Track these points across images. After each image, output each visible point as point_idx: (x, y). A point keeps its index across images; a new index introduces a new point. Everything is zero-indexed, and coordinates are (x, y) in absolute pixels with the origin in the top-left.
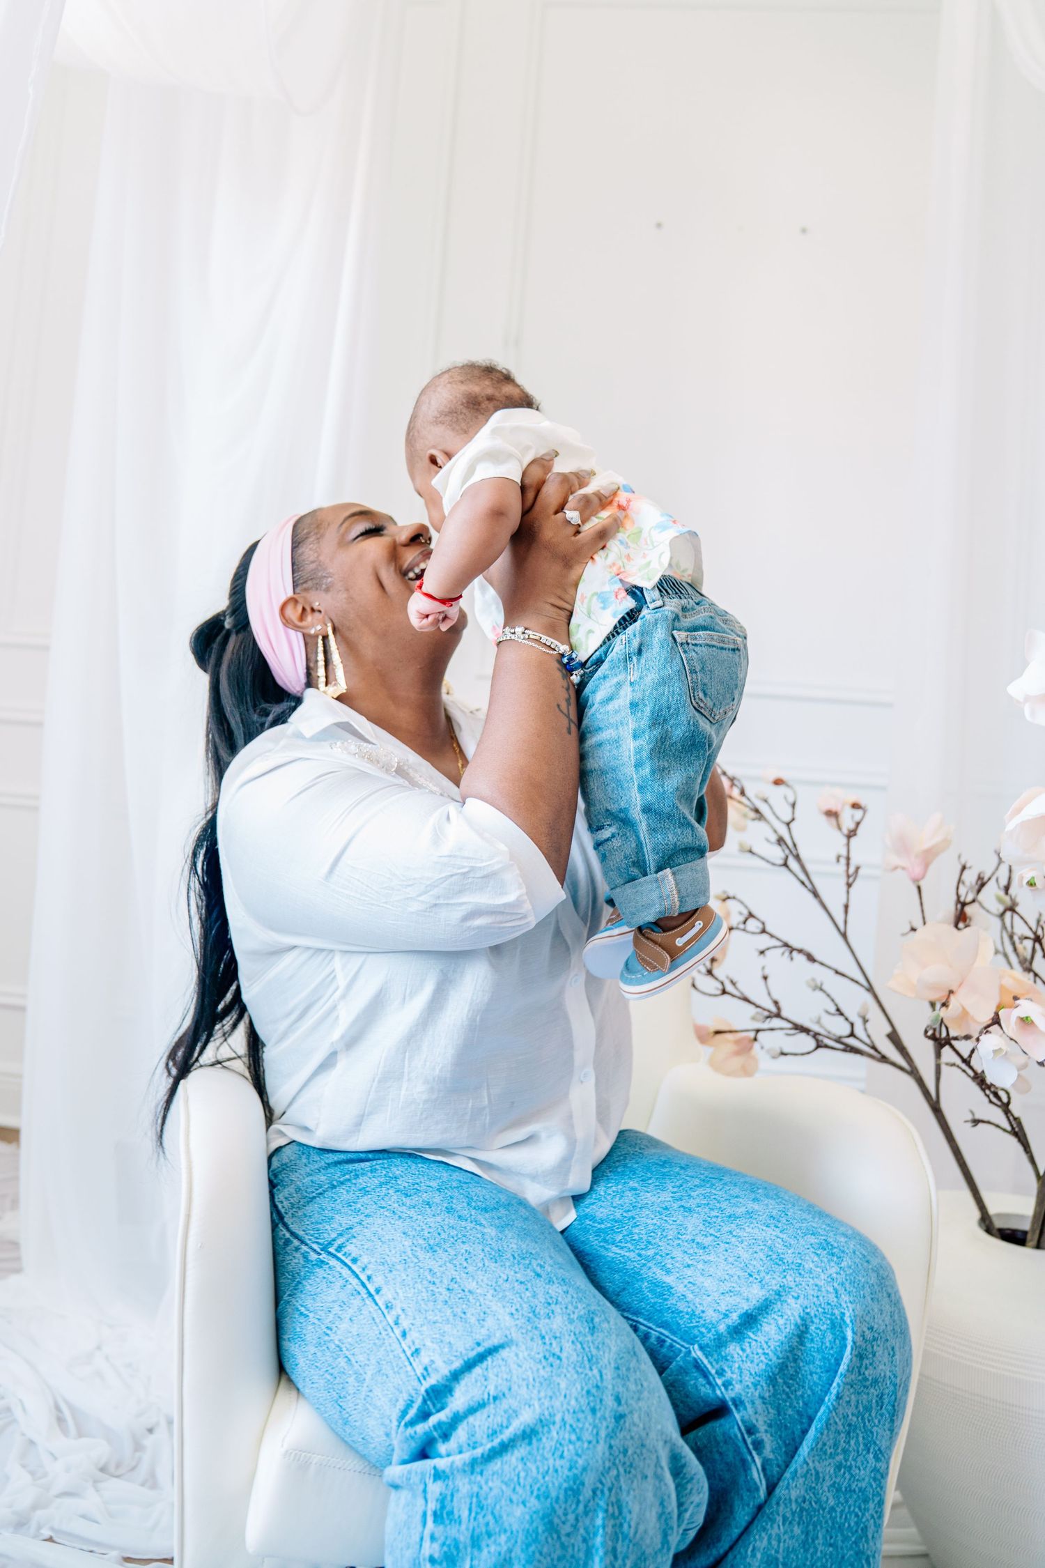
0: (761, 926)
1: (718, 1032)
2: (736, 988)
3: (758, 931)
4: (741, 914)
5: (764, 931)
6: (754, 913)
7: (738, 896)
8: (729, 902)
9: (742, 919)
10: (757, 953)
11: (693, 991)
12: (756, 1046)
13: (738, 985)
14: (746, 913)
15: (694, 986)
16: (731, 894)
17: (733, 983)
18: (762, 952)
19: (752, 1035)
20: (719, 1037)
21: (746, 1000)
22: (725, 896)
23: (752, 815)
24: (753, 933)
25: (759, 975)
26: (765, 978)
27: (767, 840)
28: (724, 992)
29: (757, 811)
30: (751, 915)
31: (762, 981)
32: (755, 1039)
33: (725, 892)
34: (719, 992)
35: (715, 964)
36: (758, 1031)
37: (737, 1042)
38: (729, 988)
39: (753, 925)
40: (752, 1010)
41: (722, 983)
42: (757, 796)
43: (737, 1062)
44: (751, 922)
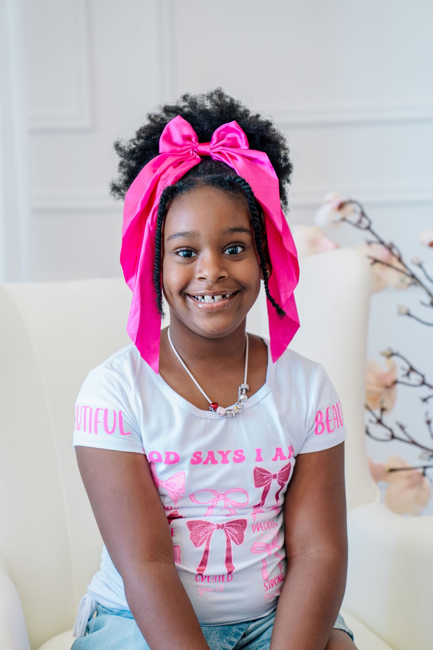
0: (420, 378)
1: (392, 470)
2: (405, 433)
3: (418, 383)
4: (403, 369)
5: (423, 383)
6: (416, 366)
7: (402, 353)
8: (395, 359)
9: (405, 372)
10: (420, 402)
11: (367, 438)
12: (426, 480)
13: (407, 430)
14: (407, 367)
15: (367, 432)
16: (395, 350)
17: (402, 427)
18: (425, 400)
19: (421, 471)
20: (393, 474)
21: (414, 443)
22: (389, 353)
23: (409, 280)
24: (414, 386)
25: (423, 419)
26: (429, 422)
27: (423, 303)
28: (393, 437)
29: (413, 276)
30: (412, 369)
31: (425, 426)
32: (424, 474)
33: (390, 349)
34: (388, 438)
35: (385, 413)
36: (425, 468)
37: (409, 477)
38: (398, 432)
39: (415, 378)
40: (418, 451)
41: (391, 430)
42: (413, 262)
43: (411, 494)
44: (413, 375)
